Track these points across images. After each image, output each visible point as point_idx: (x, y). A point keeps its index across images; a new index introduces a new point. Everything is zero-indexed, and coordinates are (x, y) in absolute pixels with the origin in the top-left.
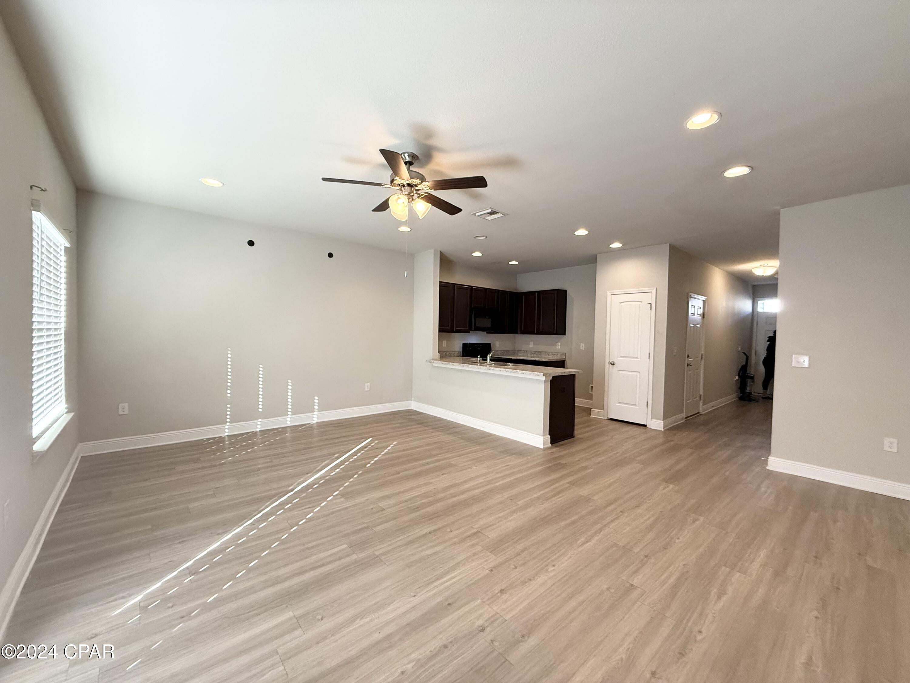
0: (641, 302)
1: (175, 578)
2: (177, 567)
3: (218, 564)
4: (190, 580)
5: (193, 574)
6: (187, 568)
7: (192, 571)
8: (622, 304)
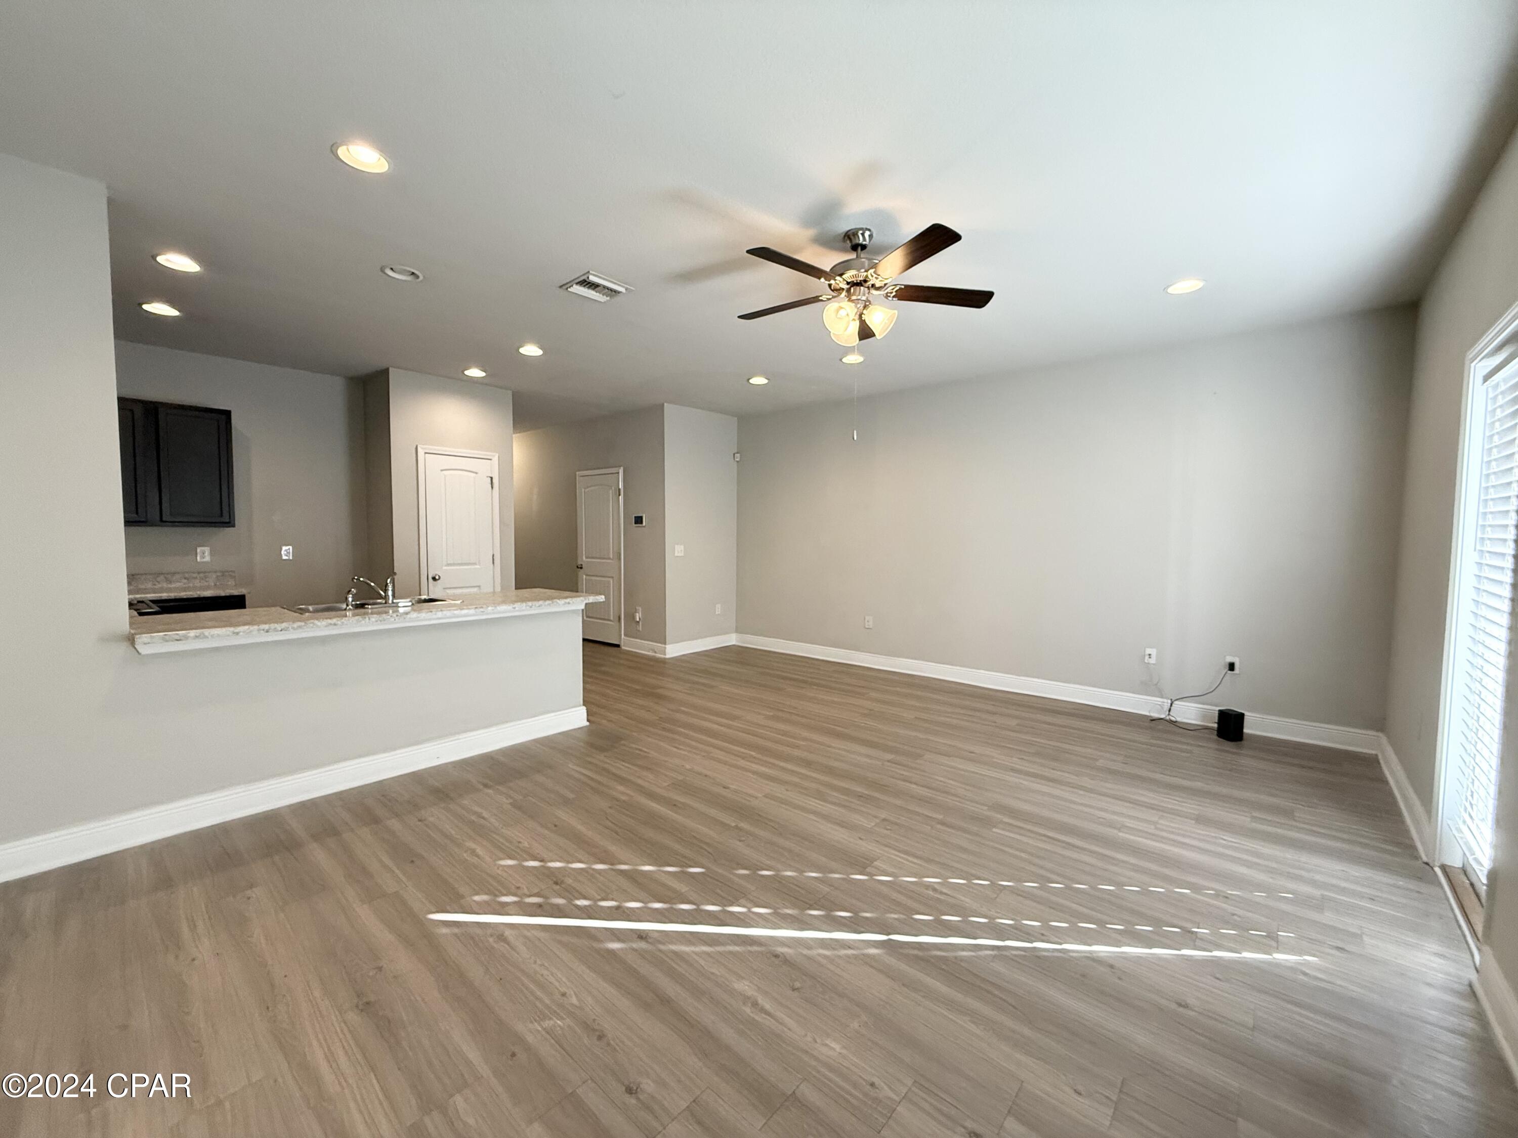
0: (476, 473)
1: (1220, 947)
2: (1212, 961)
3: (1149, 920)
4: (1198, 928)
5: (1193, 933)
6: (1195, 948)
7: (1190, 939)
8: (444, 472)
